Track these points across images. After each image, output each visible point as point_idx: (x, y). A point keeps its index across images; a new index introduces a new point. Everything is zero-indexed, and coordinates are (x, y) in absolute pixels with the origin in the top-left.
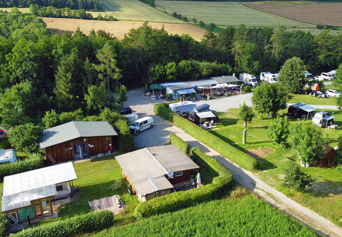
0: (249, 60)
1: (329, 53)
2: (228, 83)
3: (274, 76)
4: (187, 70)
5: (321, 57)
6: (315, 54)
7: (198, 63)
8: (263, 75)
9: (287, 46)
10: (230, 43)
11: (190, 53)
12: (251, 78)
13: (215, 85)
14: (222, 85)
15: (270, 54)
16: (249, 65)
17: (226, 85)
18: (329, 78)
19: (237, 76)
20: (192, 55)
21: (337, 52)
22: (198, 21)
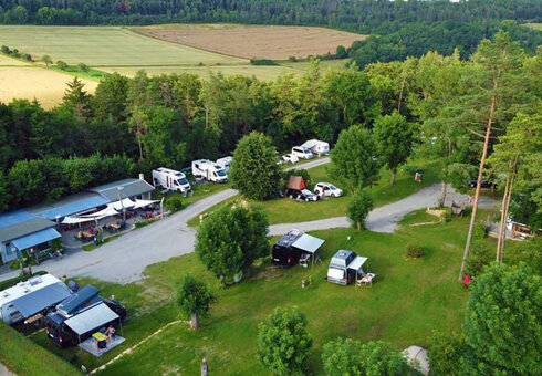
0: (166, 142)
1: (298, 113)
2: (133, 199)
3: (218, 167)
4: (32, 183)
5: (287, 121)
6: (275, 116)
7: (58, 161)
8: (197, 166)
9: (228, 105)
10: (122, 108)
11: (37, 139)
12: (177, 178)
13: (105, 207)
14: (118, 205)
15: (202, 124)
16: (168, 152)
17: (127, 203)
18: (307, 155)
19: (149, 178)
20: (43, 142)
21: (310, 110)
22: (55, 60)
